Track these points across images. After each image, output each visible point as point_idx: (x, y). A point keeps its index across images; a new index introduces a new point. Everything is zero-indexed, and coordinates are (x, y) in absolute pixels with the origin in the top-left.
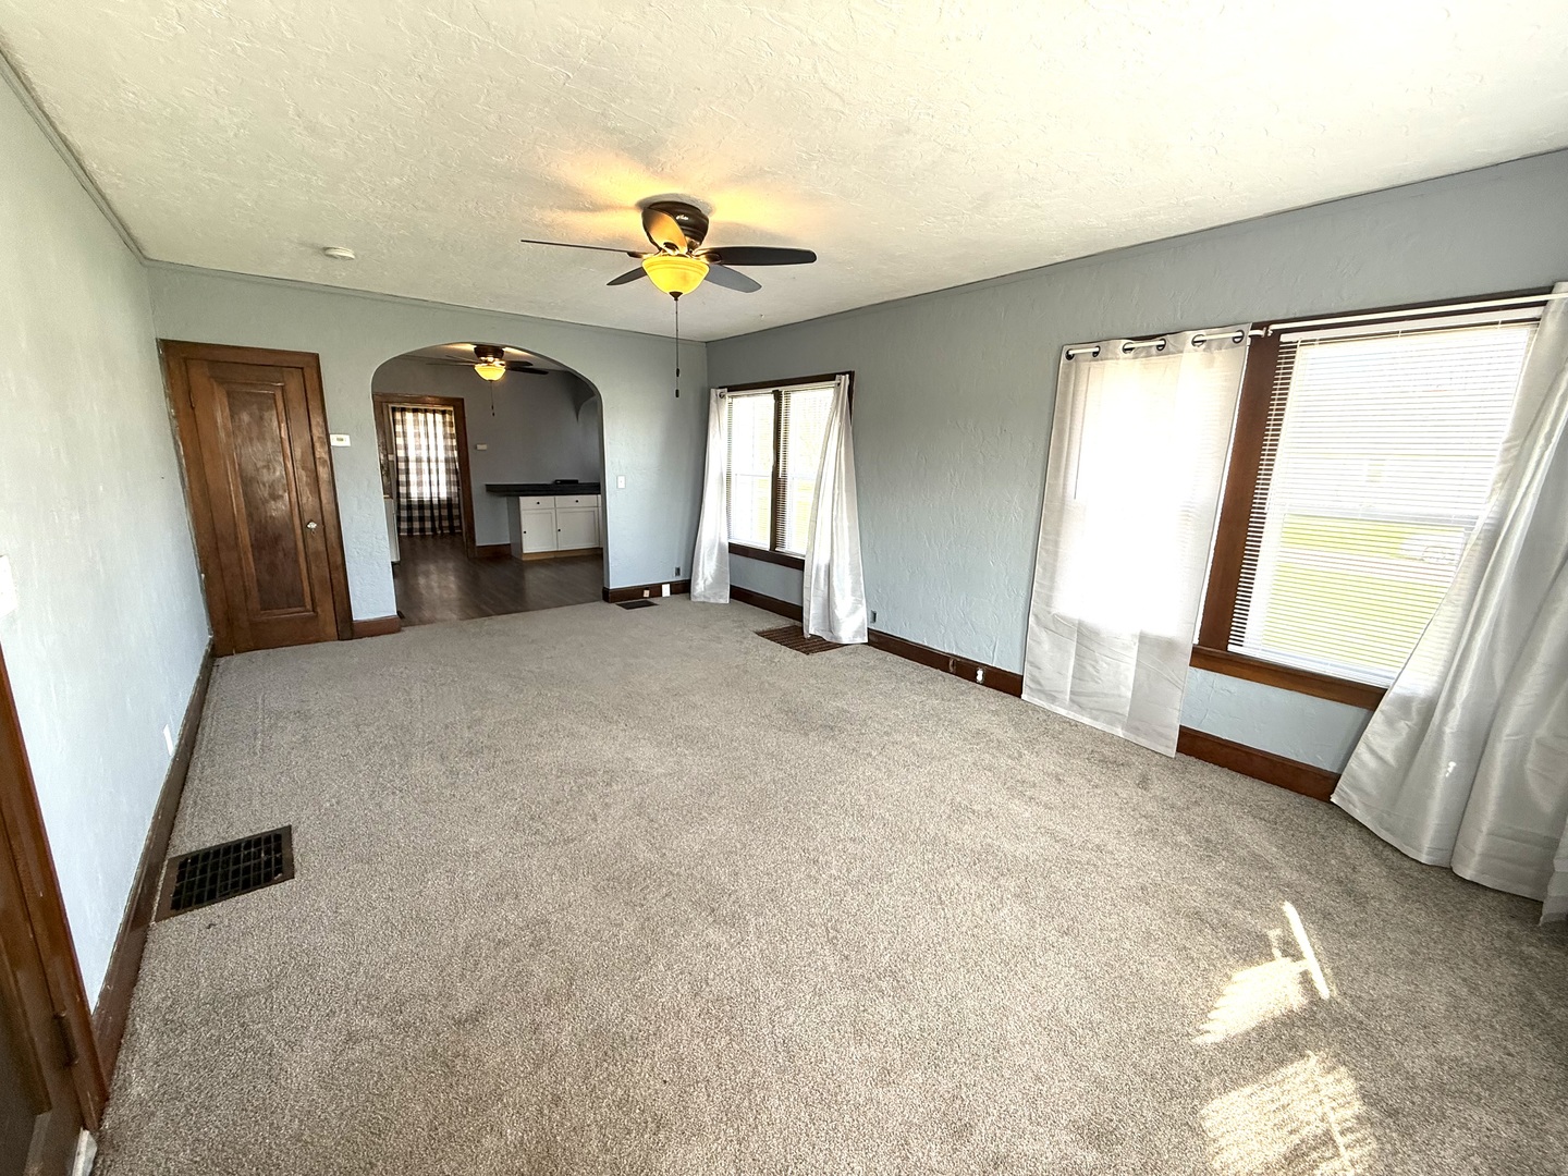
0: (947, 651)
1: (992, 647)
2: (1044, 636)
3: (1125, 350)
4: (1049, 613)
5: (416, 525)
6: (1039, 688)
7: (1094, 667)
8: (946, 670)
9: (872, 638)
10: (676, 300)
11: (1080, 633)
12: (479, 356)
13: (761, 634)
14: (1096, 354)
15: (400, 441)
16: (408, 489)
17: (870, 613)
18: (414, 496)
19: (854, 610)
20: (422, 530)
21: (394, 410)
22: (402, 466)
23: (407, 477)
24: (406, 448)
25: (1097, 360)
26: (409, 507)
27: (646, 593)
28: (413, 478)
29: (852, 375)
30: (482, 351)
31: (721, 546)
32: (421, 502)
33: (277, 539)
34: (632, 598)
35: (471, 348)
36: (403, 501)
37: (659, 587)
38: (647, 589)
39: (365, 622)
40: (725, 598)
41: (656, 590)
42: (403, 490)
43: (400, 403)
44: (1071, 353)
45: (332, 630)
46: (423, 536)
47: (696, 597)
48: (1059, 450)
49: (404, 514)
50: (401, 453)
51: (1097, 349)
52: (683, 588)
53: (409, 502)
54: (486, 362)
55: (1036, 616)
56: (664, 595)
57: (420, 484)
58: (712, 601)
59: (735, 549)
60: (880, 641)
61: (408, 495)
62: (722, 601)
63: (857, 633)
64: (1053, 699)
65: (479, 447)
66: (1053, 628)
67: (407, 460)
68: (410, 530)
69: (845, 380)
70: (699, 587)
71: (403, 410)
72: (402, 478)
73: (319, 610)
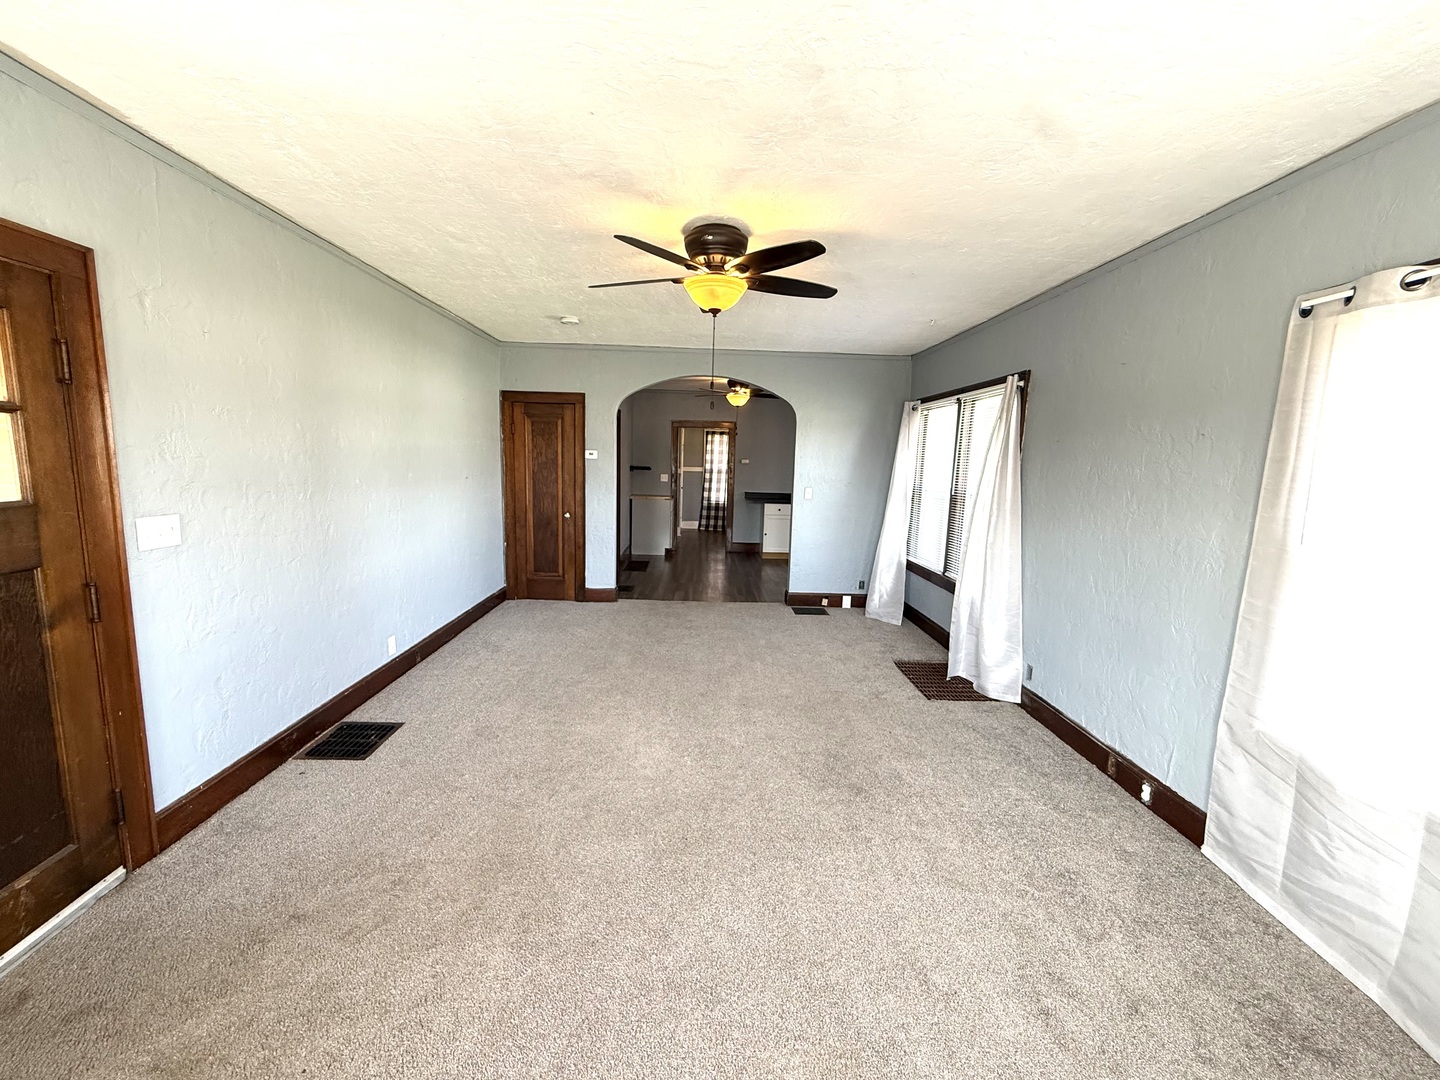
0: (1108, 742)
1: (1167, 756)
2: (1239, 761)
3: (1408, 286)
4: (1251, 726)
5: (712, 522)
6: (1229, 845)
7: (1323, 844)
8: (1103, 769)
9: (1026, 701)
10: (715, 316)
11: (1301, 777)
12: (730, 387)
13: (900, 665)
14: (1348, 300)
15: (708, 457)
16: (709, 494)
17: (1026, 666)
18: (713, 501)
19: (1008, 658)
20: (715, 526)
21: (708, 433)
22: (707, 476)
23: (710, 485)
24: (712, 462)
25: (1350, 311)
26: (709, 507)
27: (825, 602)
28: (714, 485)
29: (1024, 376)
30: (732, 383)
31: (900, 563)
32: (717, 504)
33: (549, 523)
34: (808, 605)
35: (725, 381)
36: (705, 503)
37: (840, 597)
38: (826, 597)
39: (592, 590)
40: (897, 618)
41: (836, 601)
42: (706, 494)
43: (712, 428)
44: (1305, 305)
45: (572, 593)
46: (715, 531)
47: (869, 614)
48: (1282, 461)
49: (705, 513)
50: (708, 466)
51: (1350, 293)
52: (860, 602)
53: (709, 504)
54: (735, 391)
55: (1230, 727)
56: (844, 606)
57: (718, 490)
58: (884, 620)
59: (911, 567)
60: (1034, 706)
61: (709, 499)
62: (894, 622)
63: (1008, 689)
64: (1252, 873)
65: (743, 461)
66: (1255, 752)
67: (711, 472)
68: (707, 526)
69: (1013, 382)
70: (874, 603)
71: (714, 433)
72: (707, 485)
73: (566, 576)
